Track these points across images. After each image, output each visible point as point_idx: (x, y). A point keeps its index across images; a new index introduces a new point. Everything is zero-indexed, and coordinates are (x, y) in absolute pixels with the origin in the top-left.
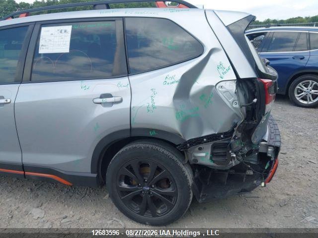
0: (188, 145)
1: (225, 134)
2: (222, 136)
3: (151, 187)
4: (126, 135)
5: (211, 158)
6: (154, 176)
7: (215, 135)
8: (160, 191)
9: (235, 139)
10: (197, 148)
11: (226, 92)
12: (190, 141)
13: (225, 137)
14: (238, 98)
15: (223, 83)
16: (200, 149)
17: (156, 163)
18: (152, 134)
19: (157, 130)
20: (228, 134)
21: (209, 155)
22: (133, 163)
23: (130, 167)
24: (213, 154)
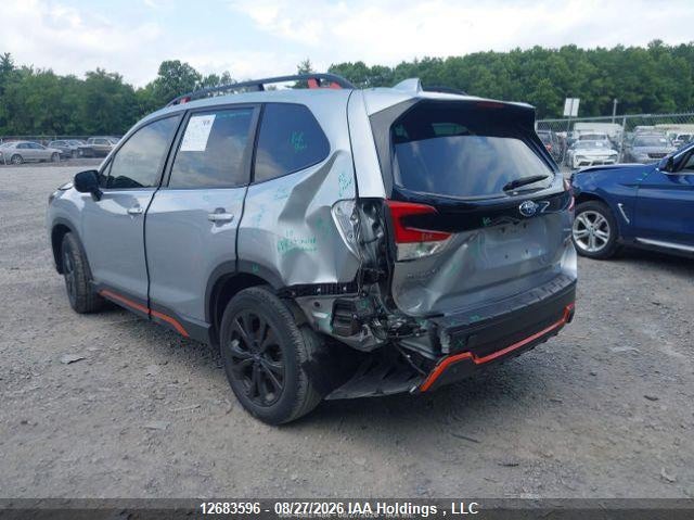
0: (294, 293)
1: (348, 284)
2: (345, 288)
3: (262, 357)
4: (232, 269)
5: (332, 324)
6: (264, 338)
7: (334, 284)
8: (268, 364)
9: (361, 296)
10: (312, 303)
11: (342, 217)
12: (296, 287)
13: (348, 292)
14: (358, 228)
15: (341, 205)
16: (317, 305)
17: (264, 319)
18: (255, 271)
19: (259, 265)
20: (352, 287)
21: (330, 318)
22: (243, 314)
23: (240, 320)
24: (334, 316)
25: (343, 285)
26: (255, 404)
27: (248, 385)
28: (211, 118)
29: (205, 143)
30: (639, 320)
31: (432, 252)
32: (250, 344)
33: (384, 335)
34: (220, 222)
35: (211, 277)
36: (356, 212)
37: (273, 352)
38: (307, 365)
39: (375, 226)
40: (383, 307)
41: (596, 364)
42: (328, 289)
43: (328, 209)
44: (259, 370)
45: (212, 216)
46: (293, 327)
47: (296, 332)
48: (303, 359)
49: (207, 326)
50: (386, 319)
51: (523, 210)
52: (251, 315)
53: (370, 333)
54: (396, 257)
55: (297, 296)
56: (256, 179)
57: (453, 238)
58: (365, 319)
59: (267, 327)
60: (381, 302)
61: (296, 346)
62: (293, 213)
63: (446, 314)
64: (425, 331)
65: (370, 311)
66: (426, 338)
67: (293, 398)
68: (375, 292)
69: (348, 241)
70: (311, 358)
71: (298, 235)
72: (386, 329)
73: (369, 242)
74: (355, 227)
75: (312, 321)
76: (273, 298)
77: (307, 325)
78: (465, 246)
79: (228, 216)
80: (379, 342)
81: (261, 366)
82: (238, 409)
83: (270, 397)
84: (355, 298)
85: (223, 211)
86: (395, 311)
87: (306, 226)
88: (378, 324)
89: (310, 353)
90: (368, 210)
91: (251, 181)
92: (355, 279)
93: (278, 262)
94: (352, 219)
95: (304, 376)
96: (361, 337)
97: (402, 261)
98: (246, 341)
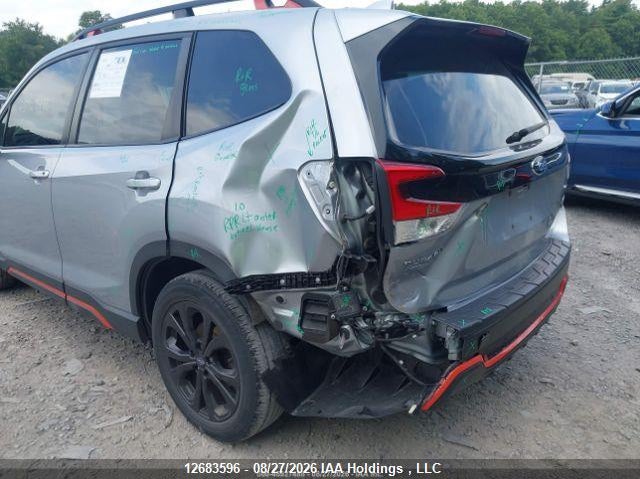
0: (248, 287)
1: (322, 275)
2: (318, 280)
3: (207, 359)
4: (162, 252)
5: (301, 323)
6: (209, 340)
7: (303, 274)
8: (215, 371)
9: (342, 291)
10: (273, 298)
11: (314, 185)
12: (251, 279)
13: (323, 283)
14: (338, 200)
15: (311, 167)
16: (280, 300)
17: (208, 315)
18: (194, 256)
19: (199, 248)
20: (328, 278)
21: (297, 318)
22: (181, 309)
23: (177, 315)
24: (303, 314)
25: (316, 274)
26: (202, 416)
27: (190, 393)
28: (127, 54)
29: (120, 87)
30: (595, 273)
31: (437, 230)
32: (191, 344)
33: (370, 337)
34: (144, 190)
35: (136, 259)
36: (334, 177)
37: (222, 357)
38: (269, 377)
39: (361, 196)
40: (370, 302)
41: (572, 330)
42: (294, 280)
43: (292, 174)
44: (205, 378)
45: (132, 182)
46: (248, 328)
47: (252, 334)
48: (263, 367)
49: (136, 319)
50: (373, 317)
51: (535, 167)
52: (189, 308)
53: (352, 337)
54: (393, 240)
55: (254, 288)
56: (189, 131)
57: (463, 209)
58: (346, 319)
59: (213, 325)
60: (366, 295)
61: (253, 353)
62: (243, 178)
63: (451, 308)
64: (423, 330)
65: (354, 309)
66: (424, 338)
67: (250, 416)
68: (358, 283)
69: (324, 219)
70: (272, 366)
71: (252, 208)
72: (373, 331)
73: (352, 220)
74: (334, 198)
75: (273, 319)
76: (219, 290)
77: (265, 324)
78: (475, 218)
79: (153, 182)
80: (364, 346)
81: (206, 373)
82: (180, 419)
83: (220, 411)
84: (331, 292)
85: (146, 175)
86: (383, 306)
87: (261, 196)
88: (363, 324)
89: (270, 359)
90: (349, 174)
91: (183, 134)
92: (334, 267)
93: (225, 244)
94: (329, 188)
95: (264, 391)
96: (341, 342)
97: (399, 245)
98: (186, 340)
